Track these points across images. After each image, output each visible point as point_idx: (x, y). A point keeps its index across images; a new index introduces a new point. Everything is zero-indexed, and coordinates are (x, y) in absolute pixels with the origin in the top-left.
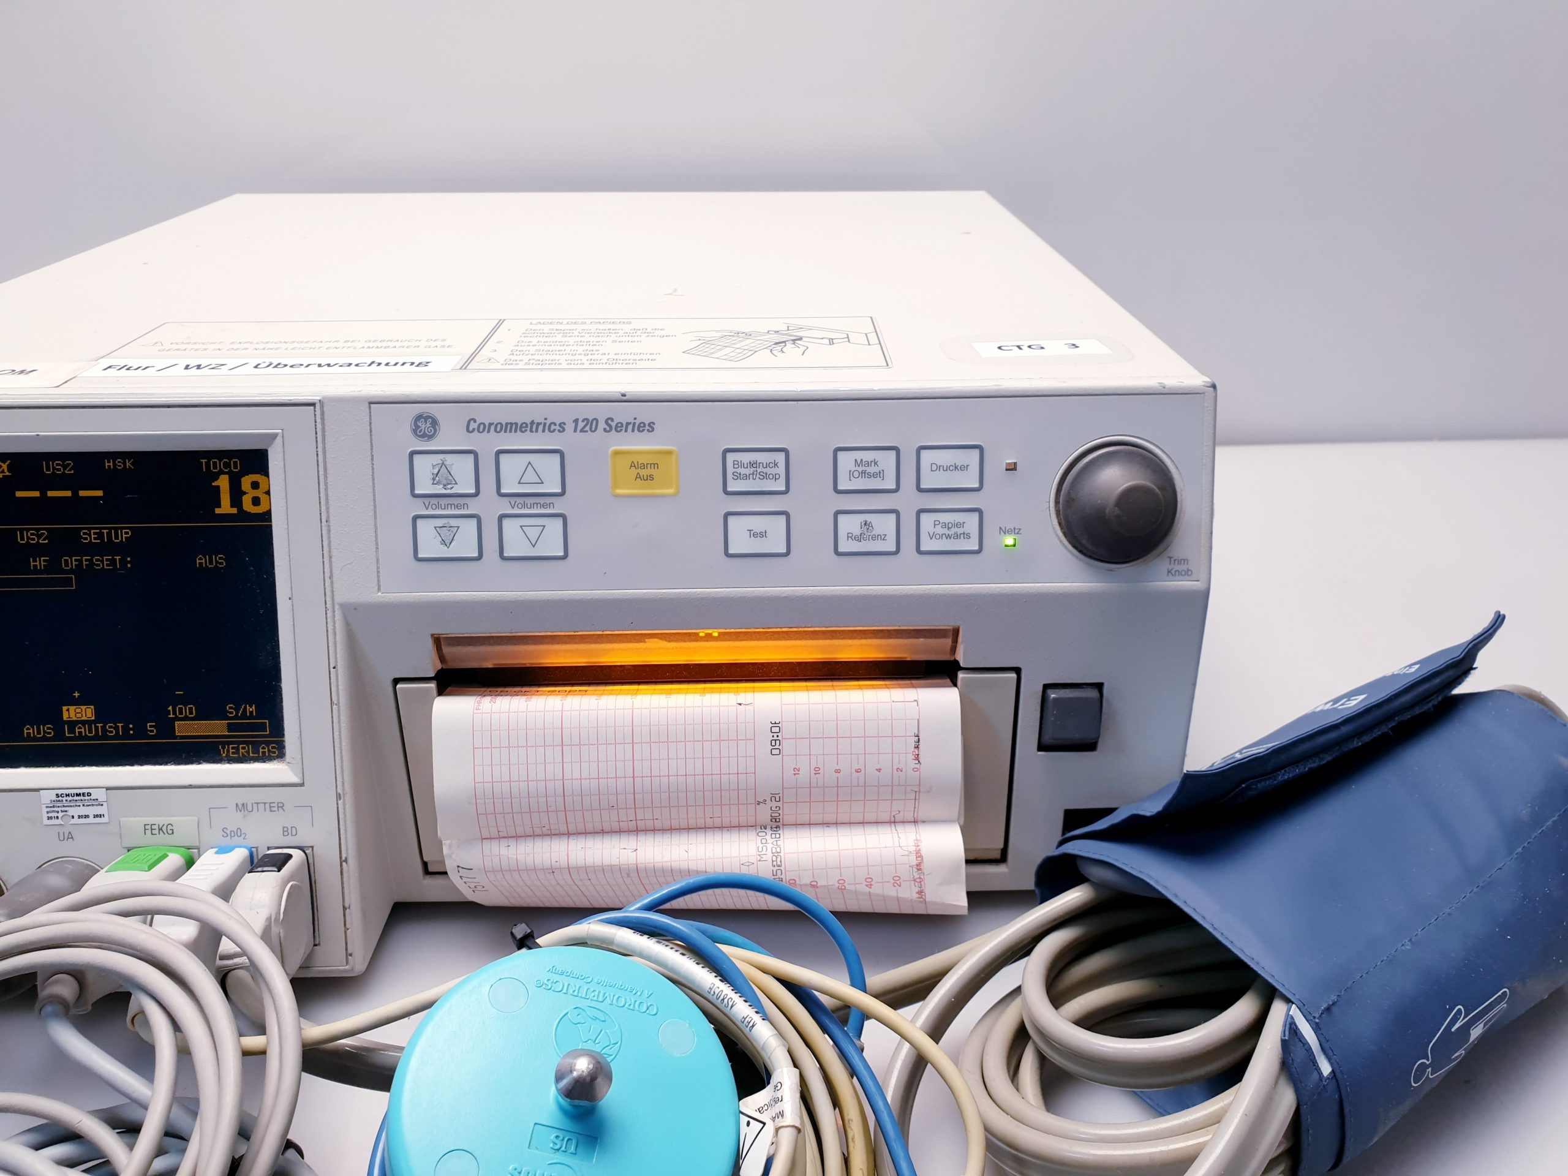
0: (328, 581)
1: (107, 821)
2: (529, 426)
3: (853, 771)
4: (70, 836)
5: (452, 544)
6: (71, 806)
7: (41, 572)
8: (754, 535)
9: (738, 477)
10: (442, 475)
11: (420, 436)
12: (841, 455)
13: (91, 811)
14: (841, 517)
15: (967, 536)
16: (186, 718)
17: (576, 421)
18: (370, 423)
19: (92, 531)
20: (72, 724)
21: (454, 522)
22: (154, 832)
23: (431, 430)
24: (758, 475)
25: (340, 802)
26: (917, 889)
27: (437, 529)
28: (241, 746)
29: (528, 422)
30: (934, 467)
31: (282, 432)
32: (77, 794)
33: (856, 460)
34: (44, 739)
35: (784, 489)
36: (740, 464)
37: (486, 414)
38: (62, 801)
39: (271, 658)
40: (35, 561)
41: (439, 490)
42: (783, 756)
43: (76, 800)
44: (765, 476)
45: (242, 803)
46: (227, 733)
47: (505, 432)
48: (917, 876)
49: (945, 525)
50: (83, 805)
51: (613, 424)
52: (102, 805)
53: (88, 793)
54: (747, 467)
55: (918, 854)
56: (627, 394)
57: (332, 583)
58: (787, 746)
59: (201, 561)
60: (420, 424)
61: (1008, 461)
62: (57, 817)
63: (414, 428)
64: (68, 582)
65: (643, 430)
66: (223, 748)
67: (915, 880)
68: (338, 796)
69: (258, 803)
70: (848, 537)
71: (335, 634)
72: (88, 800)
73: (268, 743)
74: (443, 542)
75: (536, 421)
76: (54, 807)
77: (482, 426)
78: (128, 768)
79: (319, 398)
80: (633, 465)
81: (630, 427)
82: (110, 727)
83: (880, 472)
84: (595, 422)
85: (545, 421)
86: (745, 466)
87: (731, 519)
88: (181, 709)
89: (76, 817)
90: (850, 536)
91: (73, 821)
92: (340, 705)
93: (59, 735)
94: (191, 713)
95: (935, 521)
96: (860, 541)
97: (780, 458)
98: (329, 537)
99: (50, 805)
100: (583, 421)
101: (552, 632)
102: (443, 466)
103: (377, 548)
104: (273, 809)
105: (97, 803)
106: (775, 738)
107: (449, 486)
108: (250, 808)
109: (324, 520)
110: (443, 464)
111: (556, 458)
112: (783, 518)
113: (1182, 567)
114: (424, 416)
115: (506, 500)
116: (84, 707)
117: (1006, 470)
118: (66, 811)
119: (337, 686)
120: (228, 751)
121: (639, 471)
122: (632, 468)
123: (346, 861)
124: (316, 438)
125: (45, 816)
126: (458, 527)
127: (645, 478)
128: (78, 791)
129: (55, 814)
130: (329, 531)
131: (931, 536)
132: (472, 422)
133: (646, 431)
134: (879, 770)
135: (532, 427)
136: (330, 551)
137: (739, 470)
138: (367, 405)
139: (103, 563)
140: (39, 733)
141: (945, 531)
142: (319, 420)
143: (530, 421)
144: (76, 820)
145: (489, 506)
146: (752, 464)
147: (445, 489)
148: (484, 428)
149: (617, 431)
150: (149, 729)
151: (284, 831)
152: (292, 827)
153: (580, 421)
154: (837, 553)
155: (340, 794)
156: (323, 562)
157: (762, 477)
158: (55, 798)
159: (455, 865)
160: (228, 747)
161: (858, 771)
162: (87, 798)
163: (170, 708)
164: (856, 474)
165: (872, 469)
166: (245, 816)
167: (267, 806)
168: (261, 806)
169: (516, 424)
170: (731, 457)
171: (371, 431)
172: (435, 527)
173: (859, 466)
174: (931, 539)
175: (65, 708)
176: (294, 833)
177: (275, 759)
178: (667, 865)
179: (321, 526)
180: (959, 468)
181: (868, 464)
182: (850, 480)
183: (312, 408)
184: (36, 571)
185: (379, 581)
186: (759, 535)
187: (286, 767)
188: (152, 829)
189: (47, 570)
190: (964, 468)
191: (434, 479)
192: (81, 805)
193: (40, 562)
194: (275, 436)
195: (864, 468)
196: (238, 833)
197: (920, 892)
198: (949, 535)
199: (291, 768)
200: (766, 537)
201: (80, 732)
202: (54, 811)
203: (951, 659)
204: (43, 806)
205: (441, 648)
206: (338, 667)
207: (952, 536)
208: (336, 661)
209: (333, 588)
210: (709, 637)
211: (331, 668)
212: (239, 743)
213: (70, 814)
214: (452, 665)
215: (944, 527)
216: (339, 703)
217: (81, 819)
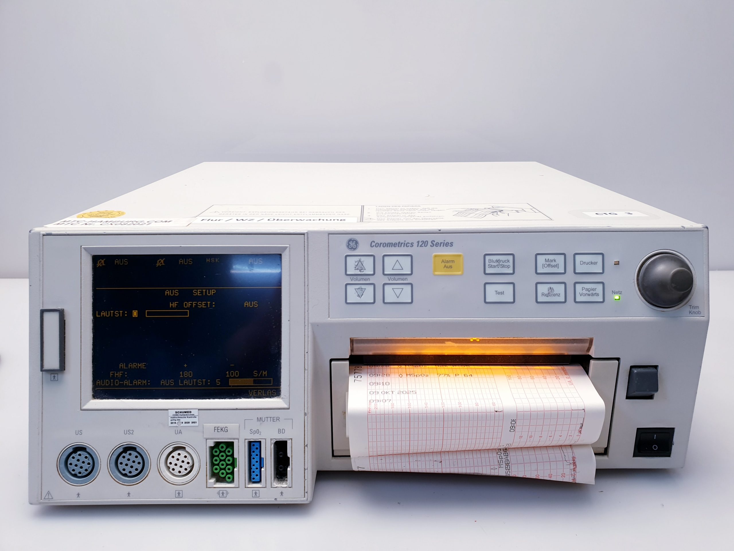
0: (306, 314)
1: (197, 425)
2: (398, 244)
4: (180, 432)
5: (363, 296)
6: (182, 418)
7: (174, 309)
8: (498, 293)
9: (491, 266)
10: (360, 266)
11: (350, 249)
12: (539, 257)
13: (191, 420)
14: (539, 285)
15: (597, 295)
16: (234, 377)
17: (418, 242)
18: (329, 243)
19: (198, 290)
20: (183, 379)
21: (363, 287)
22: (219, 431)
23: (355, 246)
24: (500, 266)
25: (306, 417)
27: (356, 289)
28: (259, 391)
29: (397, 242)
30: (582, 263)
31: (290, 247)
32: (185, 412)
33: (546, 259)
34: (170, 386)
35: (512, 272)
36: (492, 261)
37: (379, 239)
38: (178, 415)
39: (277, 348)
40: (172, 304)
41: (358, 272)
43: (184, 415)
44: (503, 266)
45: (260, 417)
46: (253, 384)
47: (387, 247)
50: (187, 417)
51: (435, 243)
52: (196, 417)
53: (190, 411)
54: (495, 262)
56: (441, 230)
57: (308, 314)
59: (246, 304)
60: (350, 243)
61: (615, 261)
62: (175, 423)
63: (348, 245)
64: (186, 313)
65: (448, 246)
66: (251, 391)
68: (305, 414)
69: (267, 417)
70: (542, 295)
71: (308, 338)
72: (190, 415)
73: (271, 389)
74: (359, 296)
75: (401, 242)
76: (174, 418)
77: (377, 244)
78: (208, 400)
79: (306, 231)
80: (443, 261)
81: (442, 245)
82: (199, 381)
83: (557, 265)
84: (426, 242)
85: (405, 242)
86: (494, 262)
87: (487, 286)
88: (232, 373)
89: (184, 423)
90: (543, 294)
91: (182, 425)
92: (309, 370)
93: (176, 384)
94: (237, 375)
95: (582, 288)
96: (548, 297)
97: (511, 258)
99: (172, 417)
100: (421, 242)
102: (360, 262)
103: (329, 298)
104: (274, 420)
105: (194, 416)
107: (362, 271)
108: (263, 420)
109: (306, 285)
110: (360, 261)
111: (409, 258)
112: (512, 286)
113: (695, 310)
114: (352, 240)
115: (387, 277)
117: (615, 264)
118: (179, 420)
119: (308, 361)
120: (253, 393)
121: (446, 264)
122: (442, 263)
123: (307, 446)
124: (305, 249)
125: (170, 422)
126: (365, 289)
127: (448, 267)
129: (174, 421)
130: (308, 290)
131: (581, 294)
132: (373, 243)
133: (449, 246)
135: (399, 244)
136: (308, 299)
137: (491, 264)
138: (327, 235)
139: (202, 305)
140: (167, 383)
141: (587, 292)
142: (306, 241)
143: (398, 242)
145: (379, 280)
146: (497, 261)
147: (360, 272)
148: (378, 245)
149: (436, 246)
150: (217, 382)
151: (279, 431)
152: (282, 429)
153: (420, 242)
154: (537, 302)
155: (306, 413)
156: (305, 304)
157: (502, 267)
158: (175, 414)
160: (253, 391)
162: (189, 414)
163: (227, 372)
164: (546, 266)
165: (553, 263)
166: (261, 424)
167: (272, 419)
168: (269, 419)
169: (392, 243)
170: (487, 258)
171: (329, 246)
172: (355, 289)
173: (547, 262)
174: (581, 296)
175: (181, 372)
177: (276, 397)
179: (305, 288)
180: (593, 263)
181: (551, 261)
182: (543, 268)
183: (303, 236)
184: (172, 308)
185: (329, 313)
186: (500, 293)
187: (281, 400)
188: (218, 429)
189: (177, 308)
190: (595, 263)
191: (355, 267)
193: (174, 304)
194: (286, 248)
195: (549, 263)
196: (257, 431)
197: (574, 479)
198: (589, 294)
199: (284, 401)
200: (504, 294)
201: (186, 384)
202: (174, 420)
203: (587, 354)
204: (170, 418)
205: (353, 345)
206: (309, 352)
207: (591, 295)
208: (308, 350)
209: (308, 316)
210: (475, 342)
211: (306, 353)
212: (258, 389)
213: (181, 421)
214: (356, 353)
215: (587, 290)
216: (308, 369)
217: (186, 424)
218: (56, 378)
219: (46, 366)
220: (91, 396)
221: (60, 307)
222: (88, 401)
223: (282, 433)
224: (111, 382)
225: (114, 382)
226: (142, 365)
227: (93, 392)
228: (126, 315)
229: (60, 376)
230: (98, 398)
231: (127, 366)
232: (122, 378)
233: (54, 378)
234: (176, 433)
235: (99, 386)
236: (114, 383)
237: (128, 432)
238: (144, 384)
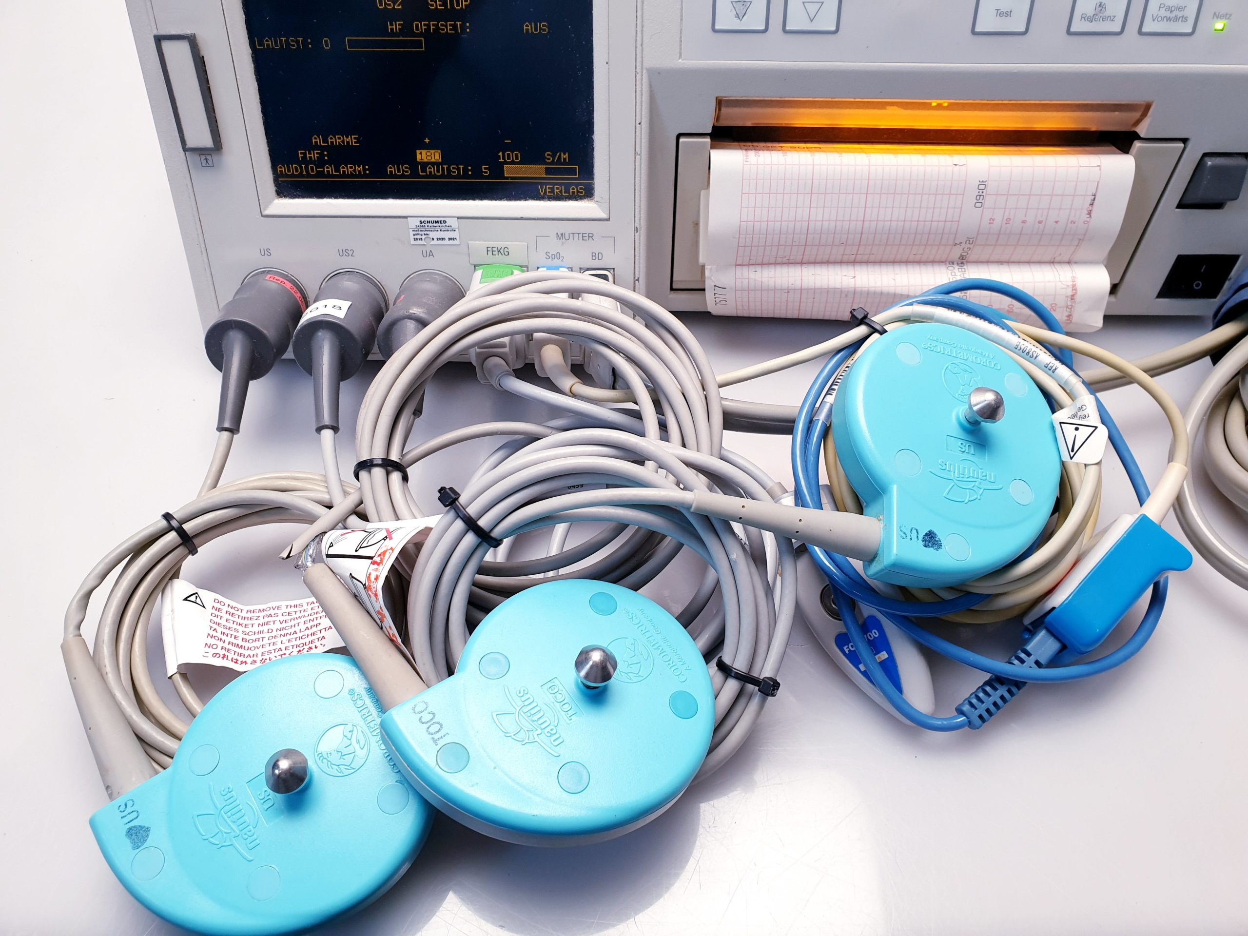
0: (639, 50)
1: (459, 243)
3: (1037, 221)
4: (431, 254)
5: (744, 17)
6: (431, 231)
7: (397, 35)
8: (1000, 14)
13: (447, 235)
15: (1185, 19)
16: (513, 163)
20: (424, 165)
22: (494, 253)
25: (636, 234)
26: (1067, 314)
27: (733, 3)
28: (555, 187)
32: (436, 221)
34: (403, 176)
38: (425, 226)
39: (586, 114)
40: (391, 25)
42: (984, 208)
43: (435, 226)
45: (561, 233)
46: (545, 176)
48: (1069, 303)
49: (1169, 8)
50: (441, 230)
52: (455, 231)
53: (444, 221)
55: (1074, 287)
57: (644, 50)
58: (989, 201)
59: (527, 27)
62: (421, 239)
64: (419, 44)
66: (542, 188)
67: (1067, 307)
68: (636, 230)
69: (573, 234)
70: (1082, 17)
71: (642, 94)
72: (444, 226)
73: (577, 185)
74: (737, 16)
76: (418, 231)
78: (471, 202)
82: (453, 168)
88: (509, 155)
89: (435, 239)
90: (1083, 17)
91: (433, 242)
92: (642, 155)
93: (415, 174)
94: (517, 158)
95: (1160, 4)
96: (1092, 22)
98: (643, 9)
99: (415, 230)
101: (813, 98)
103: (682, 20)
104: (584, 238)
105: (451, 229)
106: (980, 194)
108: (567, 237)
116: (433, 151)
118: (428, 235)
119: (641, 138)
120: (545, 189)
123: (638, 280)
125: (412, 237)
128: (437, 219)
129: (420, 237)
130: (643, 3)
131: (1154, 18)
134: (1057, 222)
136: (642, 22)
139: (447, 28)
140: (399, 171)
141: (1168, 14)
150: (484, 170)
151: (592, 256)
152: (599, 253)
154: (1069, 33)
155: (637, 228)
156: (636, 31)
158: (419, 224)
159: (713, 284)
160: (546, 187)
161: (1040, 222)
162: (443, 224)
166: (563, 243)
167: (581, 235)
168: (576, 236)
174: (1154, 20)
175: (418, 152)
176: (600, 258)
177: (585, 198)
178: (878, 290)
184: (393, 34)
185: (680, 49)
186: (1005, 14)
187: (595, 205)
188: (492, 251)
189: (402, 33)
192: (439, 230)
193: (396, 26)
196: (558, 256)
197: (1069, 316)
198: (1170, 17)
199: (599, 206)
200: (1010, 16)
201: (430, 172)
202: (419, 234)
203: (1133, 129)
204: (411, 230)
205: (720, 110)
206: (642, 123)
207: (1173, 19)
208: (641, 118)
209: (642, 54)
210: (939, 107)
211: (637, 124)
212: (554, 184)
213: (431, 236)
214: (724, 123)
215: (1167, 10)
216: (641, 153)
217: (439, 241)
218: (210, 162)
219: (190, 144)
220: (274, 193)
221: (188, 31)
222: (270, 202)
223: (599, 259)
224: (301, 168)
225: (306, 168)
226: (352, 140)
227: (276, 186)
228: (310, 46)
229: (215, 158)
230: (285, 197)
231: (326, 141)
232: (320, 163)
233: (207, 161)
234: (425, 256)
235: (282, 175)
236: (307, 171)
237: (345, 253)
238: (359, 172)
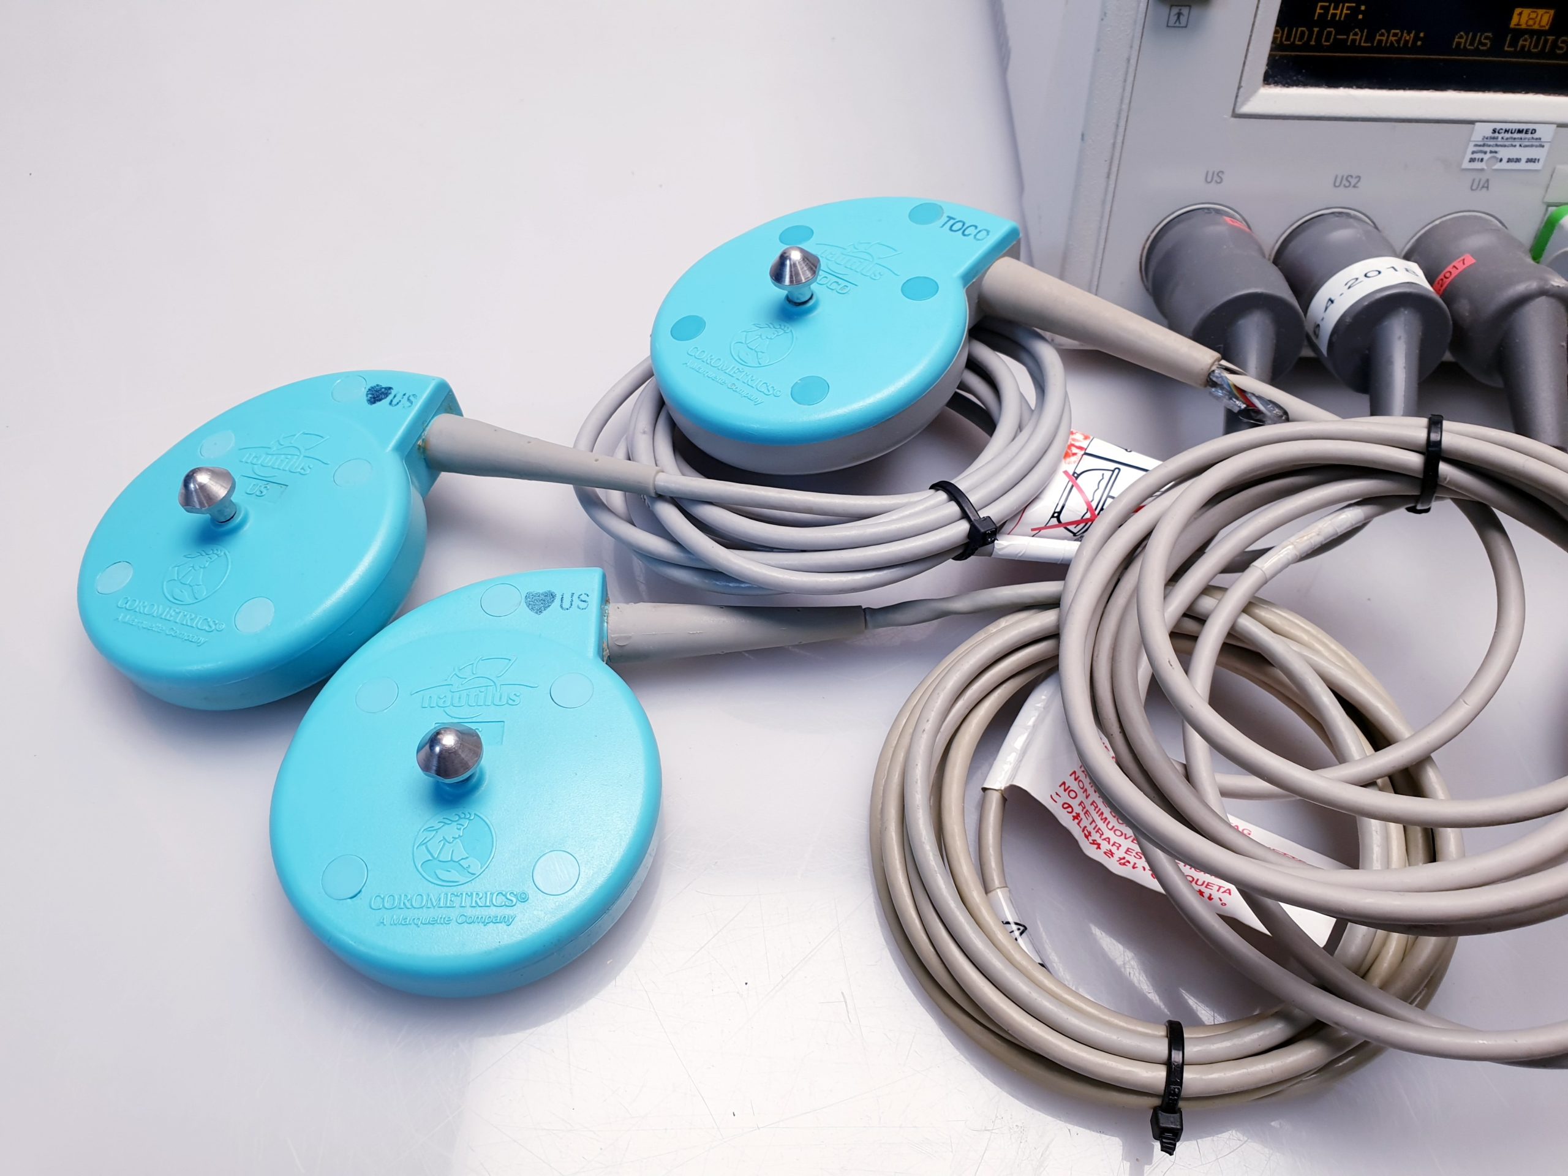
1: (1540, 168)
4: (1486, 185)
6: (1505, 146)
13: (1524, 153)
20: (1519, 33)
32: (1519, 130)
34: (1477, 52)
38: (1497, 138)
43: (1515, 139)
50: (1520, 146)
53: (1532, 130)
62: (1482, 160)
72: (1529, 139)
76: (1484, 145)
89: (1505, 160)
91: (1498, 166)
93: (1496, 48)
99: (1479, 143)
105: (1538, 144)
116: (1541, 11)
118: (1496, 152)
125: (1469, 156)
128: (1521, 126)
129: (1481, 156)
140: (1472, 43)
144: (1504, 165)
158: (1489, 134)
162: (1529, 136)
175: (1517, 11)
192: (1518, 146)
201: (1523, 46)
202: (1481, 152)
204: (1472, 144)
213: (1499, 156)
217: (1510, 164)
218: (1183, 19)
220: (1262, 76)
222: (1254, 91)
224: (1311, 32)
225: (1320, 34)
227: (1268, 64)
229: (1195, 12)
232: (1344, 26)
233: (1178, 18)
234: (1475, 188)
235: (1276, 46)
236: (1319, 39)
237: (1344, 181)
238: (1406, 42)
